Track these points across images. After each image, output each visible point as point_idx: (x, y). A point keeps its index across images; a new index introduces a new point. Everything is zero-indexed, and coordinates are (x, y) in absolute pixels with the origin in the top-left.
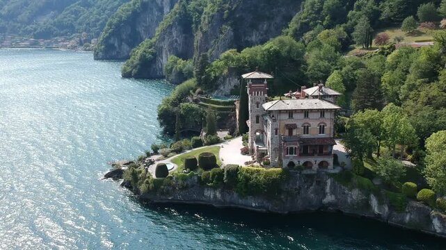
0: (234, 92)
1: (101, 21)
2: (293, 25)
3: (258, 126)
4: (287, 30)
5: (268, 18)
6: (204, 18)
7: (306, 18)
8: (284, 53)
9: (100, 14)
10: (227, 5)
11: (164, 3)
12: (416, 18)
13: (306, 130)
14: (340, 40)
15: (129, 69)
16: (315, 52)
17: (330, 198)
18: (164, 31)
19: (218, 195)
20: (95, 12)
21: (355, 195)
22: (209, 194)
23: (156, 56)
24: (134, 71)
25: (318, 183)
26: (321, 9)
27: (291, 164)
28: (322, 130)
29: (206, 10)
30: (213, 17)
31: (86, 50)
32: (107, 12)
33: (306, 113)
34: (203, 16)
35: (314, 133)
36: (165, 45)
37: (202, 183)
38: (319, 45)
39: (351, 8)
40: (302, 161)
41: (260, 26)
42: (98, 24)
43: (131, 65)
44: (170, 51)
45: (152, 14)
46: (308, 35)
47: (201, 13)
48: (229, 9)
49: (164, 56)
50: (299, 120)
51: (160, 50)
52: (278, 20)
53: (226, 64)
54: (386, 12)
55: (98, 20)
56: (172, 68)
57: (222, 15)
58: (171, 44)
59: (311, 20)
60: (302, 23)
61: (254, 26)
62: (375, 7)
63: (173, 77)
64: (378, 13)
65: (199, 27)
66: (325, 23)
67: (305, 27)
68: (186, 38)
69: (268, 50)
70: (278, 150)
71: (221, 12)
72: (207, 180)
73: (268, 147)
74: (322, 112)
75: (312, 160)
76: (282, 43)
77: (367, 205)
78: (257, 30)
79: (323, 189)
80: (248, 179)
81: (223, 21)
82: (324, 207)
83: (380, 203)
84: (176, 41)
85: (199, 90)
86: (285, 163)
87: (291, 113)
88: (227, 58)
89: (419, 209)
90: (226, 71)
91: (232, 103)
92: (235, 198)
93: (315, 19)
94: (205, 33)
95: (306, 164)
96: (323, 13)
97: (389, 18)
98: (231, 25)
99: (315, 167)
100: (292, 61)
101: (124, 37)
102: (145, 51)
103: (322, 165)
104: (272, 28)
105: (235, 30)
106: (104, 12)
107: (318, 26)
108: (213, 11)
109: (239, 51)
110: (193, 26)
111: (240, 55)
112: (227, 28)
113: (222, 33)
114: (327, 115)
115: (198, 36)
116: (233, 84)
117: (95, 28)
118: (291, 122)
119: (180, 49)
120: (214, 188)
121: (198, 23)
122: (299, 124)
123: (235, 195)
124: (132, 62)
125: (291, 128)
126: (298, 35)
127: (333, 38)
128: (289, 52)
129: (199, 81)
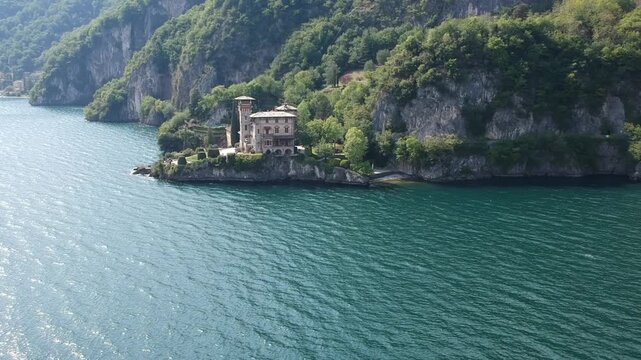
0: (224, 121)
1: (24, 58)
2: (274, 66)
3: (246, 132)
4: (269, 71)
5: (251, 59)
6: (184, 58)
7: (285, 60)
8: (265, 89)
9: (21, 48)
10: (209, 46)
11: (122, 37)
12: (375, 62)
13: (277, 130)
14: (314, 80)
15: (95, 113)
16: (290, 88)
17: (292, 172)
18: (136, 71)
19: (222, 173)
20: (14, 45)
21: (307, 168)
22: (216, 173)
23: (126, 98)
24: (102, 114)
25: (285, 162)
26: (298, 53)
27: (268, 152)
28: (287, 131)
29: (184, 49)
30: (194, 56)
31: (8, 95)
32: (32, 45)
33: (277, 119)
34: (182, 55)
35: (282, 132)
36: (138, 86)
37: (212, 166)
38: (293, 83)
39: (325, 52)
40: (275, 149)
41: (243, 67)
42: (19, 61)
43: (97, 108)
44: (143, 92)
45: (107, 50)
46: (287, 75)
47: (179, 52)
48: (210, 49)
49: (136, 97)
50: (272, 125)
51: (133, 90)
52: (260, 61)
53: (216, 98)
54: (353, 56)
55: (19, 56)
56: (148, 110)
57: (203, 55)
58: (145, 85)
59: (291, 62)
60: (282, 65)
61: (236, 67)
62: (344, 52)
63: (151, 118)
64: (346, 57)
65: (178, 66)
66: (302, 65)
67: (284, 69)
68: (162, 78)
69: (251, 86)
70: (259, 143)
71: (202, 51)
72: (215, 163)
73: (253, 144)
74: (286, 118)
75: (281, 148)
76: (264, 81)
77: (314, 174)
78: (240, 70)
79: (288, 166)
80: (241, 160)
81: (205, 61)
82: (289, 178)
83: (320, 171)
84: (151, 81)
85: (192, 120)
86: (265, 151)
87: (267, 119)
88: (216, 92)
89: (340, 170)
90: (216, 104)
91: (224, 129)
92: (233, 174)
93: (294, 61)
94: (185, 73)
95: (277, 151)
96: (301, 55)
97: (356, 62)
98: (213, 65)
99: (283, 153)
100: (272, 96)
101: (72, 78)
102: (113, 92)
103: (287, 151)
104: (255, 69)
105: (218, 70)
106: (27, 45)
107: (296, 68)
108: (194, 50)
109: (227, 87)
110: (171, 65)
111: (227, 90)
112: (210, 69)
113: (203, 73)
114: (290, 121)
115: (177, 76)
116: (222, 114)
117: (15, 67)
118: (267, 125)
119: (155, 90)
120: (219, 168)
121: (176, 62)
122: (273, 127)
123: (234, 172)
124: (99, 105)
125: (267, 129)
126: (278, 75)
127: (308, 79)
128: (269, 88)
129: (192, 112)
